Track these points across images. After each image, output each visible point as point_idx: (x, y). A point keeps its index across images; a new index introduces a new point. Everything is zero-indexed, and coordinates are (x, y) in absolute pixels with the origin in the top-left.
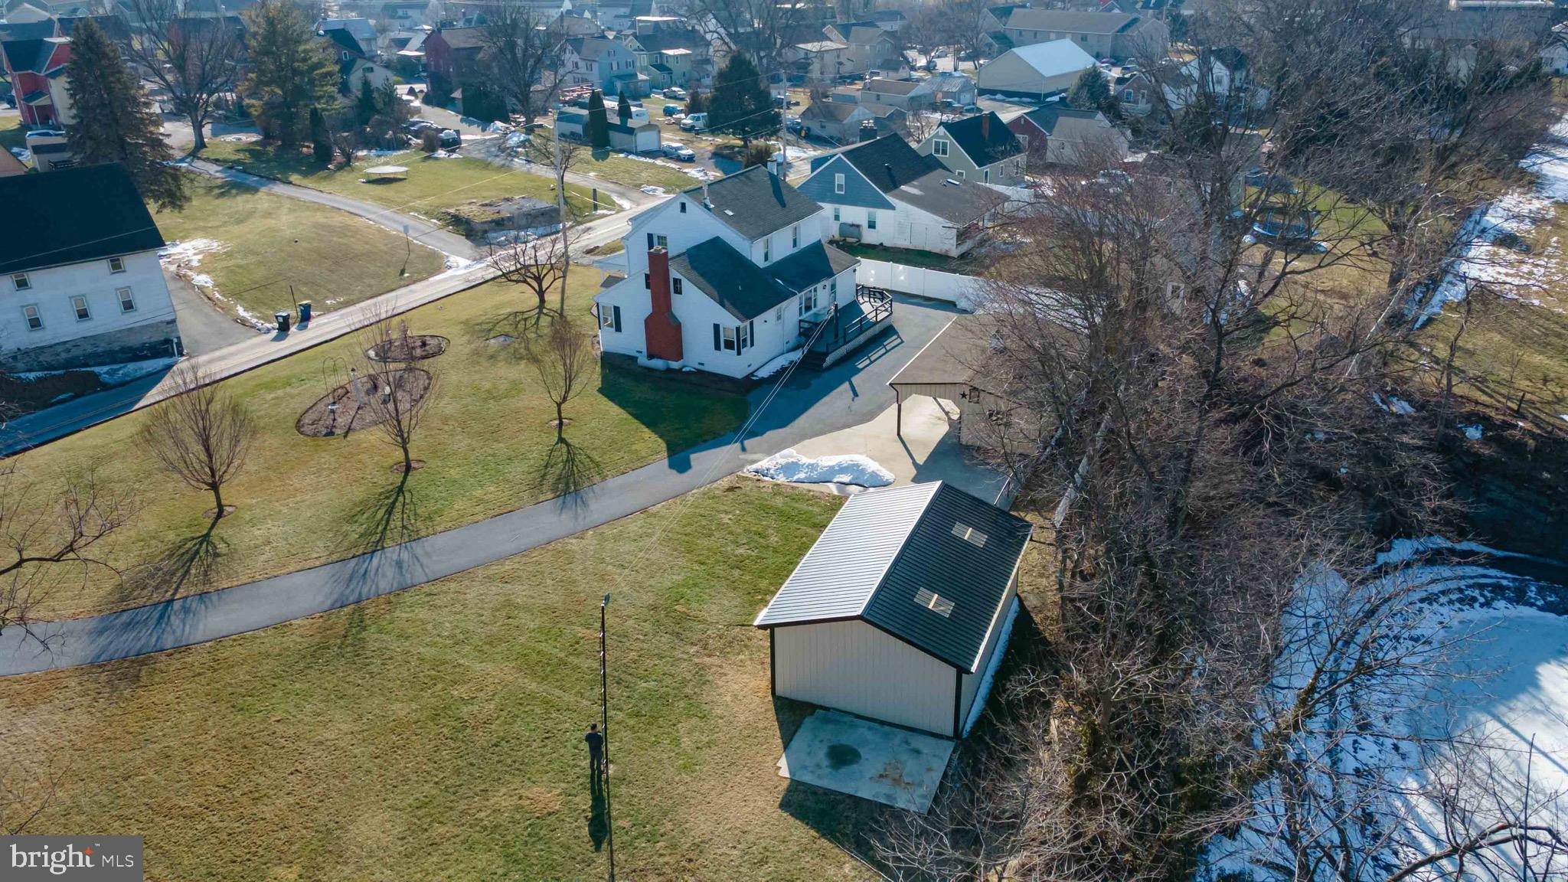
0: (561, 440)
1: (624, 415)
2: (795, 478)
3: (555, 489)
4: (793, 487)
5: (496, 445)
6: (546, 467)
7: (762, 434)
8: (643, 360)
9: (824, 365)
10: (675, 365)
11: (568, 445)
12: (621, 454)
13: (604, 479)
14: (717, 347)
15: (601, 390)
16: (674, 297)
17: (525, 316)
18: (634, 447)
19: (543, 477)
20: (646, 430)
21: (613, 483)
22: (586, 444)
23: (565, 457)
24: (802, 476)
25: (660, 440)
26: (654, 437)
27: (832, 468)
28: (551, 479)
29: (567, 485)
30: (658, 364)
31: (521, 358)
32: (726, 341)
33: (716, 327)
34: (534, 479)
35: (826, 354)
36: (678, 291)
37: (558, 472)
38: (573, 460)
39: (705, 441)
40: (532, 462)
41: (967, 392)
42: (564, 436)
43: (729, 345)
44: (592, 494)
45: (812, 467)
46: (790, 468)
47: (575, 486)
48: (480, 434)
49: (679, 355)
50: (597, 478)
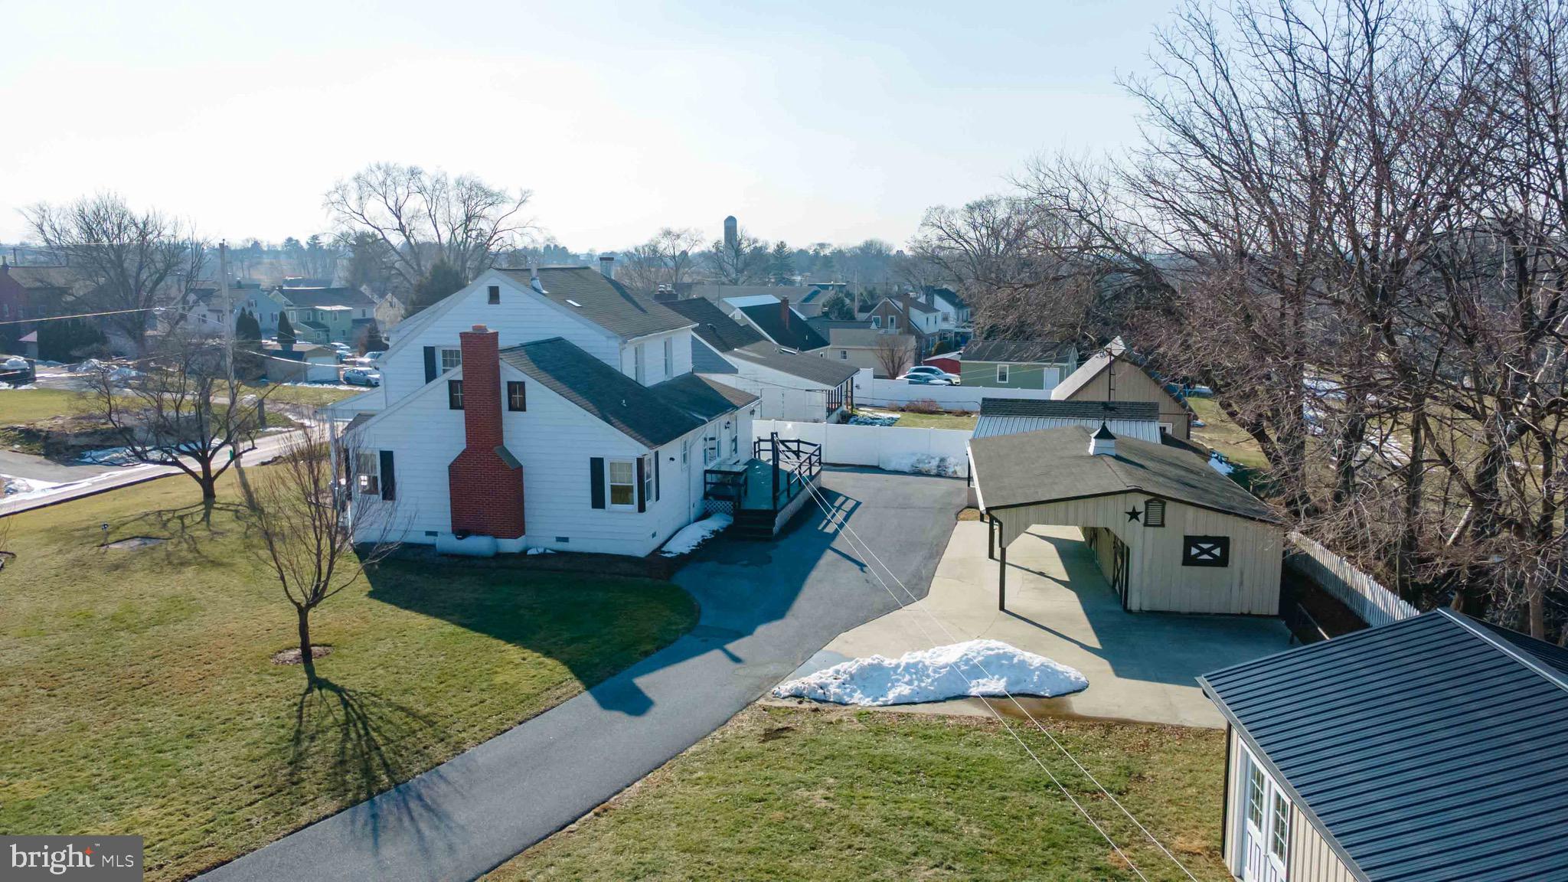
0: (317, 683)
1: (450, 628)
2: (891, 696)
3: (337, 788)
4: (901, 715)
5: (145, 713)
6: (297, 740)
7: (750, 632)
8: (448, 542)
9: (776, 529)
10: (511, 545)
11: (339, 690)
12: (474, 695)
13: (458, 749)
14: (598, 502)
15: (372, 595)
16: (510, 419)
17: (181, 513)
18: (499, 679)
19: (296, 763)
20: (509, 646)
21: (485, 755)
22: (381, 684)
23: (340, 715)
24: (903, 690)
25: (548, 661)
26: (533, 656)
27: (953, 667)
28: (318, 765)
29: (367, 772)
30: (479, 544)
31: (184, 563)
32: (614, 489)
33: (597, 465)
34: (272, 771)
35: (773, 513)
36: (518, 405)
37: (333, 747)
38: (363, 719)
39: (646, 654)
40: (256, 734)
41: (1140, 508)
42: (320, 674)
43: (621, 494)
44: (443, 787)
45: (916, 670)
46: (872, 677)
47: (389, 772)
48: (97, 696)
49: (518, 529)
50: (439, 751)
